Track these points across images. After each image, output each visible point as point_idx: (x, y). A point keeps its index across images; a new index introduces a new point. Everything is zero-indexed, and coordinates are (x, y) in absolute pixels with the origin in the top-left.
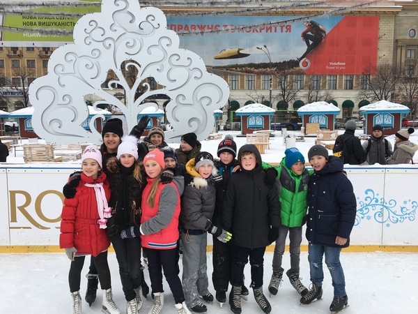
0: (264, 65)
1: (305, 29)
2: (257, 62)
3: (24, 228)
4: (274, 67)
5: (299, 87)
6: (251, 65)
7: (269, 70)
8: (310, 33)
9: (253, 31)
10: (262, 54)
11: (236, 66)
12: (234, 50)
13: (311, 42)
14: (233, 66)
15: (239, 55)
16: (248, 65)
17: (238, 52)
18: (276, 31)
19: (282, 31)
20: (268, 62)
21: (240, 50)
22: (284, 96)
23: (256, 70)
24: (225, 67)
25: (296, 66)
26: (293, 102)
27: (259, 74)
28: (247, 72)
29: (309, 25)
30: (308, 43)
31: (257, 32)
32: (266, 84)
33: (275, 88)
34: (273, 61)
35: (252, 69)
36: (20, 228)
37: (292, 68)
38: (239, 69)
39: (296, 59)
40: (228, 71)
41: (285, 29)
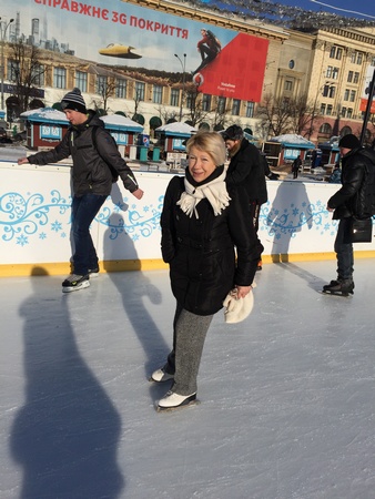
0: (157, 73)
1: (202, 38)
4: (167, 77)
6: (143, 70)
7: (161, 80)
8: (205, 44)
9: (148, 29)
11: (125, 68)
12: (124, 48)
13: (206, 56)
14: (122, 68)
15: (129, 55)
16: (138, 69)
17: (129, 50)
18: (171, 34)
19: (178, 35)
21: (130, 48)
22: (192, 116)
23: (148, 78)
24: (112, 67)
25: (189, 81)
27: (150, 83)
28: (137, 77)
29: (206, 35)
31: (152, 29)
35: (144, 76)
37: (185, 82)
38: (128, 73)
39: (190, 73)
40: (116, 73)
41: (181, 34)
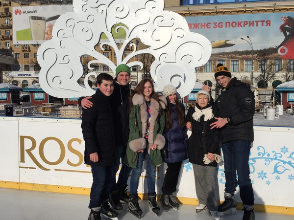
0: (247, 53)
1: (283, 23)
2: (241, 50)
3: (30, 168)
4: (256, 54)
5: (277, 69)
6: (236, 53)
7: (251, 56)
8: (287, 26)
9: (238, 26)
10: (246, 44)
11: (224, 54)
12: (222, 41)
13: (288, 33)
14: (221, 54)
15: (226, 45)
16: (233, 52)
17: (225, 42)
18: (257, 26)
19: (262, 25)
20: (250, 49)
22: (264, 77)
23: (240, 57)
25: (275, 53)
26: (273, 81)
27: (242, 59)
28: (232, 58)
29: (286, 20)
30: (285, 34)
31: (241, 26)
32: (249, 67)
33: (256, 70)
34: (255, 49)
35: (237, 56)
36: (27, 168)
37: (272, 54)
38: (225, 56)
39: (275, 47)
40: (217, 58)
41: (265, 24)
